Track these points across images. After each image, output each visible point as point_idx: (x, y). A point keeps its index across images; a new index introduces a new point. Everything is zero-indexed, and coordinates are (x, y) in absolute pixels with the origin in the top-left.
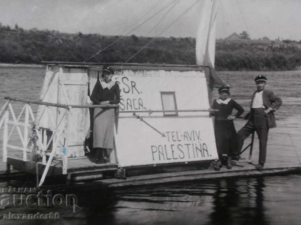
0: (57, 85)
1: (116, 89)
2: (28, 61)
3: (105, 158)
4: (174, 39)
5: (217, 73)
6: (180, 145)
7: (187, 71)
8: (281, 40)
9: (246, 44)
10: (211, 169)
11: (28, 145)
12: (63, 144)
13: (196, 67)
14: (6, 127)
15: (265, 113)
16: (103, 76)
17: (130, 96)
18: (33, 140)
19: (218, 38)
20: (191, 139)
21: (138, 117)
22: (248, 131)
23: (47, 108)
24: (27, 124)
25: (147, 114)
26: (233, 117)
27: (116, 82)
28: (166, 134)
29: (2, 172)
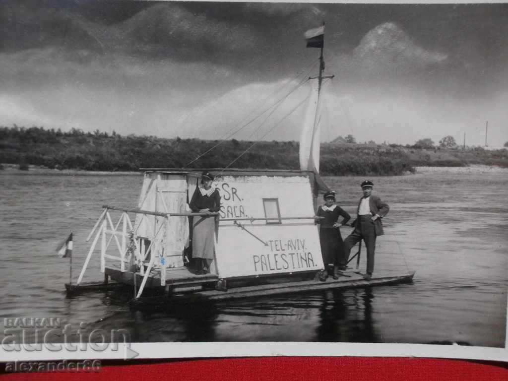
0: (155, 192)
1: (216, 196)
2: (125, 168)
3: (205, 269)
4: (276, 143)
5: (322, 178)
6: (284, 255)
7: (291, 176)
8: (387, 144)
9: (351, 149)
11: (126, 255)
12: (161, 254)
13: (300, 172)
14: (104, 235)
15: (373, 220)
16: (202, 183)
17: (231, 203)
18: (131, 250)
19: (323, 142)
20: (295, 248)
21: (240, 226)
22: (355, 239)
23: (145, 217)
24: (125, 234)
25: (249, 222)
26: (340, 225)
27: (216, 189)
28: (269, 243)
29: (100, 282)
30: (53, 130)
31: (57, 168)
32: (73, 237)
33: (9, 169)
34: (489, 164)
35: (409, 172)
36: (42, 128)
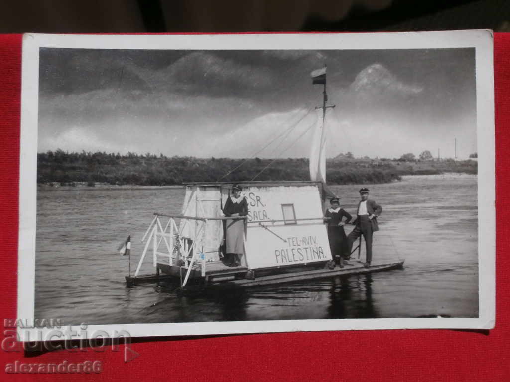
0: (195, 201)
1: (244, 203)
2: (171, 182)
3: (237, 262)
4: (291, 160)
5: (328, 187)
6: (300, 249)
7: (303, 186)
8: (379, 158)
9: (351, 163)
10: (327, 269)
11: (173, 252)
12: (201, 251)
13: (310, 183)
14: (156, 237)
15: (369, 219)
16: (233, 193)
17: (256, 208)
18: (177, 248)
19: (328, 157)
20: (308, 243)
21: (263, 226)
22: (356, 234)
23: (187, 221)
24: (172, 235)
25: (271, 224)
26: (343, 224)
27: (244, 197)
28: (287, 241)
29: (153, 274)
30: (113, 154)
31: (118, 184)
32: (131, 239)
33: (81, 186)
34: (459, 171)
35: (396, 180)
36: (104, 153)
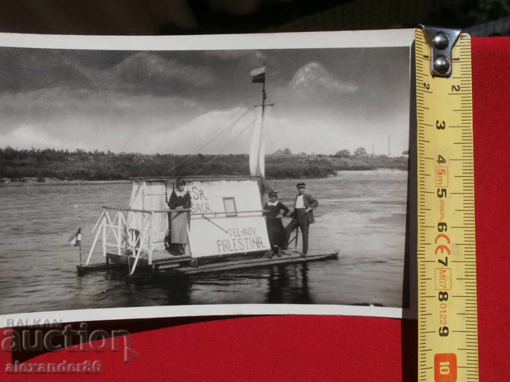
0: (141, 194)
1: (188, 197)
2: (119, 177)
3: (181, 251)
4: (232, 156)
5: (267, 181)
6: (240, 239)
7: (243, 180)
8: (315, 154)
9: (288, 158)
10: (266, 258)
11: (122, 243)
12: (148, 241)
13: (250, 177)
14: (104, 229)
15: (306, 212)
16: (177, 187)
17: (199, 202)
18: (125, 238)
19: (267, 154)
20: (248, 234)
21: (206, 218)
22: (294, 226)
23: (134, 213)
24: (120, 227)
25: (213, 216)
26: (281, 216)
27: (188, 191)
28: (228, 231)
29: (103, 263)
30: (62, 151)
31: (67, 180)
32: (81, 231)
33: (30, 181)
34: (392, 168)
35: (332, 175)
36: (53, 150)
